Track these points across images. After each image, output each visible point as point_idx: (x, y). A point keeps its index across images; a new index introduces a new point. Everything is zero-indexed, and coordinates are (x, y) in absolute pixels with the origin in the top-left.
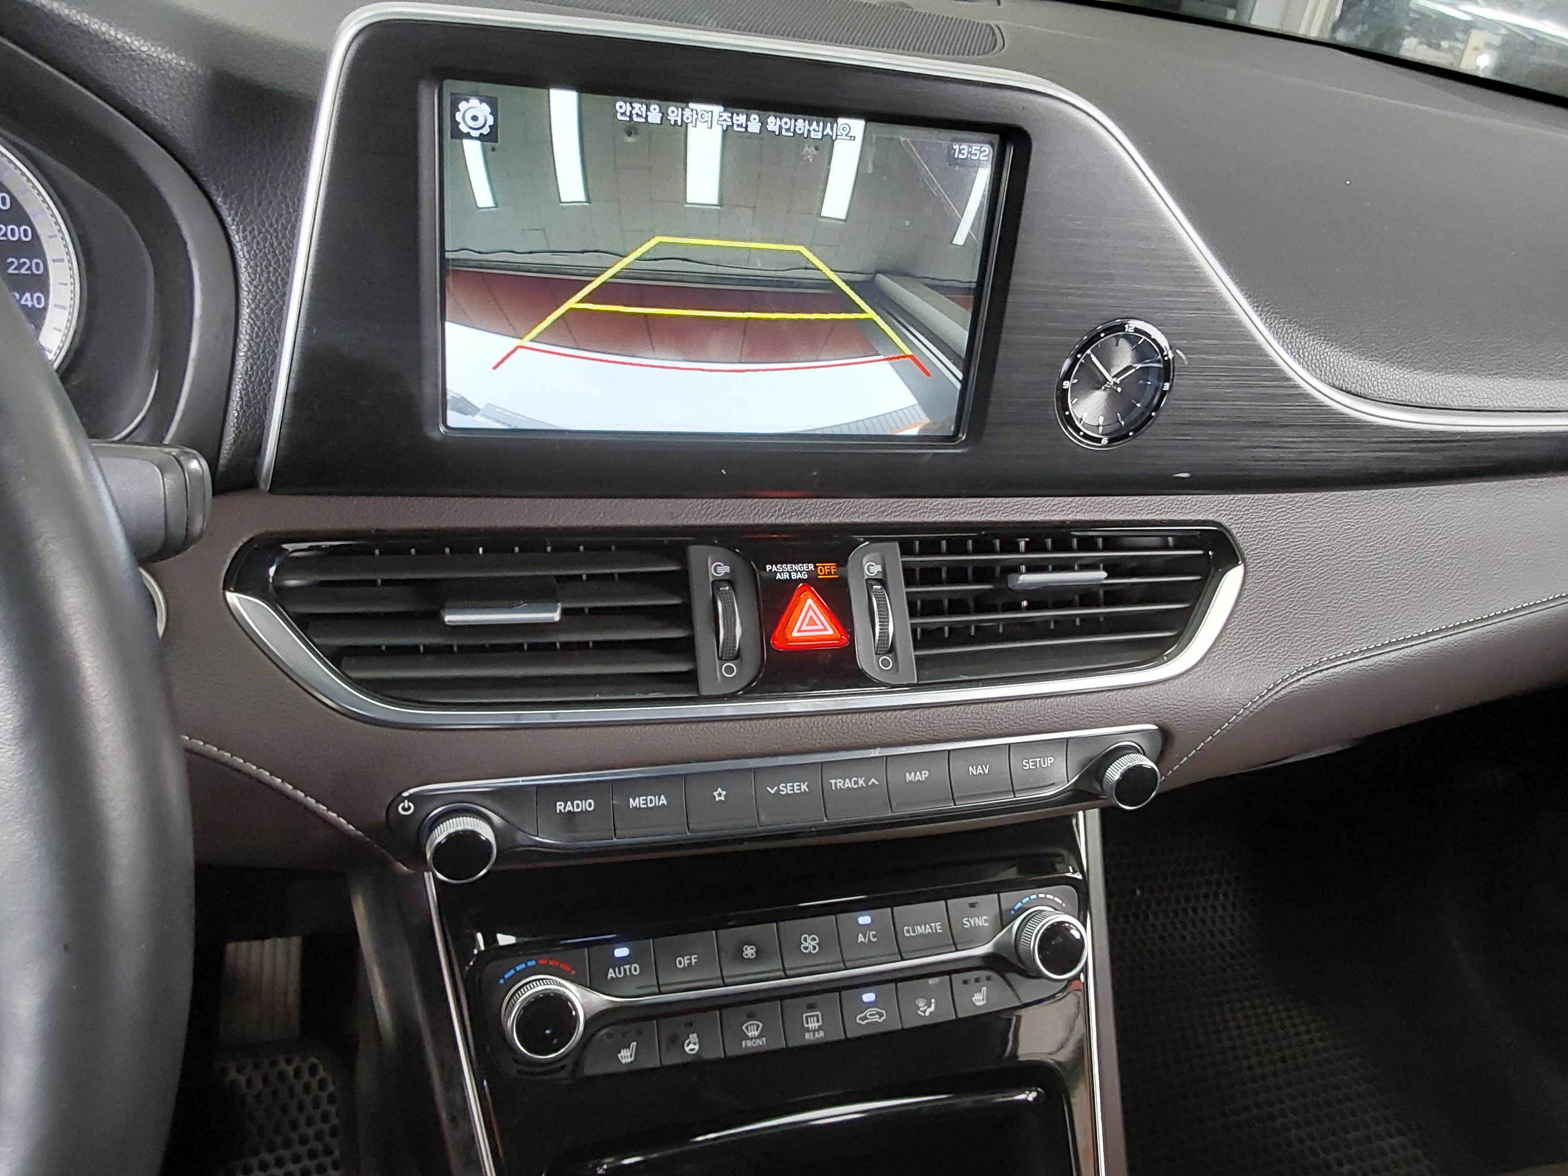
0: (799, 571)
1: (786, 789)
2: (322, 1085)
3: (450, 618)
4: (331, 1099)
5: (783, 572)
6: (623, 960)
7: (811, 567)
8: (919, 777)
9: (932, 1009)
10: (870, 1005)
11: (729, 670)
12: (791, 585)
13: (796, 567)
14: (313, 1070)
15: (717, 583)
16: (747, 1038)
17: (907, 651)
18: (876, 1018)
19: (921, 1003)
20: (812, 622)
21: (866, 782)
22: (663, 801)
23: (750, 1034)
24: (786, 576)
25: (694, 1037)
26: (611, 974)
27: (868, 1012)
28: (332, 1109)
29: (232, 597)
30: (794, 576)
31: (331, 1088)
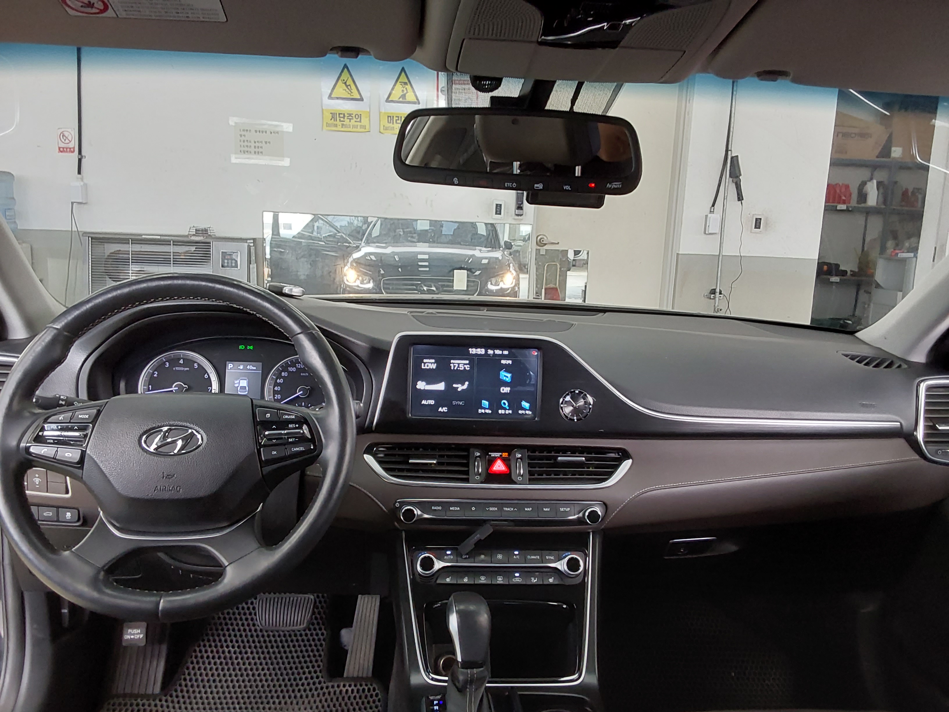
0: (498, 455)
1: (491, 509)
2: (377, 695)
3: (410, 461)
4: (379, 700)
5: (493, 455)
6: (449, 555)
7: (501, 454)
8: (528, 509)
9: (536, 580)
10: (517, 577)
11: (477, 478)
12: (495, 457)
13: (497, 454)
14: (374, 690)
15: (477, 457)
16: (481, 580)
17: (527, 476)
18: (519, 580)
19: (533, 579)
20: (499, 466)
21: (514, 509)
22: (459, 509)
23: (482, 579)
24: (494, 456)
25: (467, 578)
26: (445, 557)
27: (516, 578)
28: (379, 704)
29: (366, 456)
30: (496, 456)
31: (380, 697)
